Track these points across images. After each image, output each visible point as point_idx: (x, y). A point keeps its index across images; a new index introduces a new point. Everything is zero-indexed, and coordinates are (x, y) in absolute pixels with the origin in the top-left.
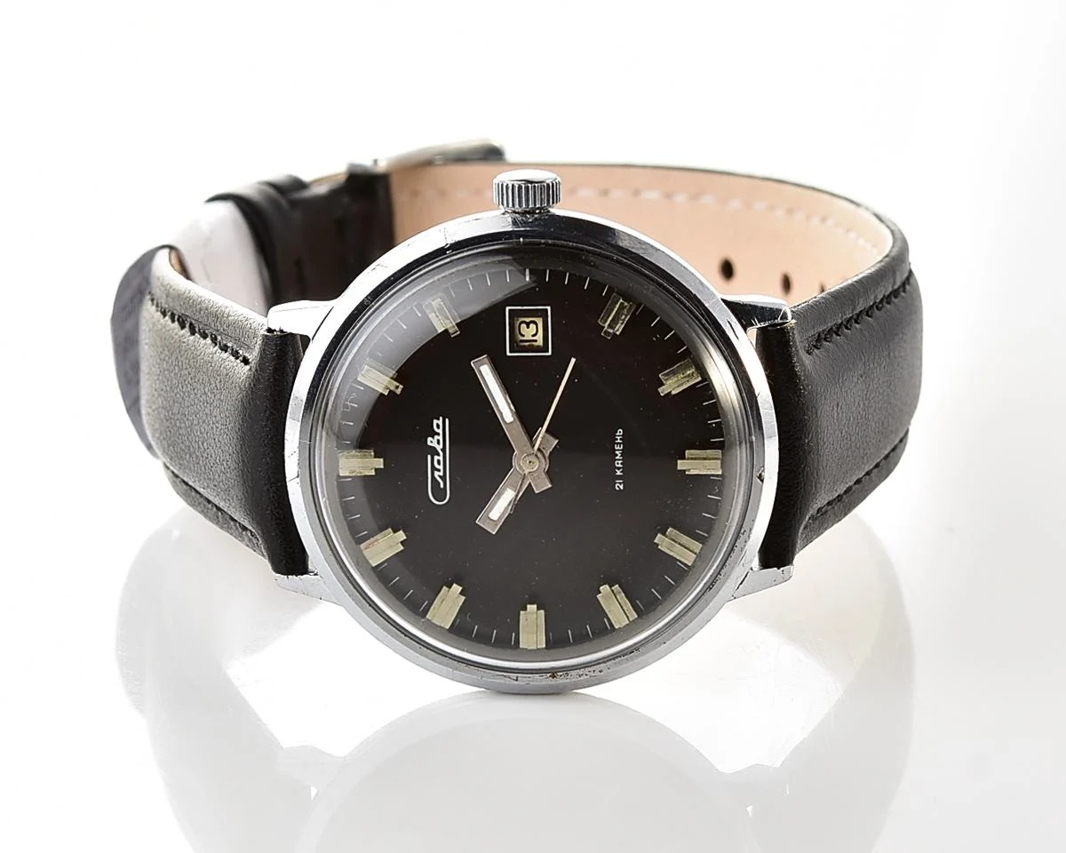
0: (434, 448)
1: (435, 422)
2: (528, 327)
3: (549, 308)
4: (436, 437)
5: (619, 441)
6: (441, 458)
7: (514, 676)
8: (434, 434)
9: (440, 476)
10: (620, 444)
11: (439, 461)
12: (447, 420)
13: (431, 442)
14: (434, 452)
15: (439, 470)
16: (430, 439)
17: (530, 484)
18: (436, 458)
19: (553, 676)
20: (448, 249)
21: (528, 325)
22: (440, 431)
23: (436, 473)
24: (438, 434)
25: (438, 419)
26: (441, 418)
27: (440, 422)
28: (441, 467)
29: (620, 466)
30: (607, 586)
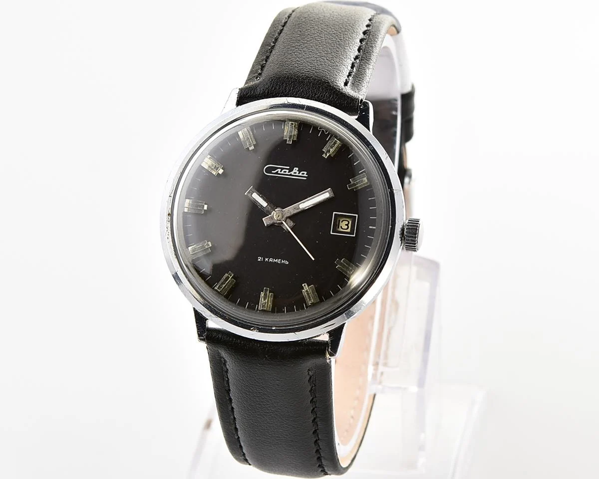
0: (292, 171)
1: (305, 173)
2: (346, 225)
3: (354, 236)
4: (298, 172)
5: (283, 262)
6: (287, 173)
7: (172, 195)
8: (299, 171)
10: (281, 262)
11: (285, 172)
12: (305, 179)
13: (296, 170)
14: (291, 170)
15: (281, 171)
16: (297, 169)
17: (268, 216)
18: (288, 171)
19: (169, 215)
22: (300, 175)
23: (279, 170)
24: (299, 173)
25: (307, 174)
26: (307, 176)
27: (305, 175)
28: (282, 173)
29: (270, 260)
30: (210, 246)
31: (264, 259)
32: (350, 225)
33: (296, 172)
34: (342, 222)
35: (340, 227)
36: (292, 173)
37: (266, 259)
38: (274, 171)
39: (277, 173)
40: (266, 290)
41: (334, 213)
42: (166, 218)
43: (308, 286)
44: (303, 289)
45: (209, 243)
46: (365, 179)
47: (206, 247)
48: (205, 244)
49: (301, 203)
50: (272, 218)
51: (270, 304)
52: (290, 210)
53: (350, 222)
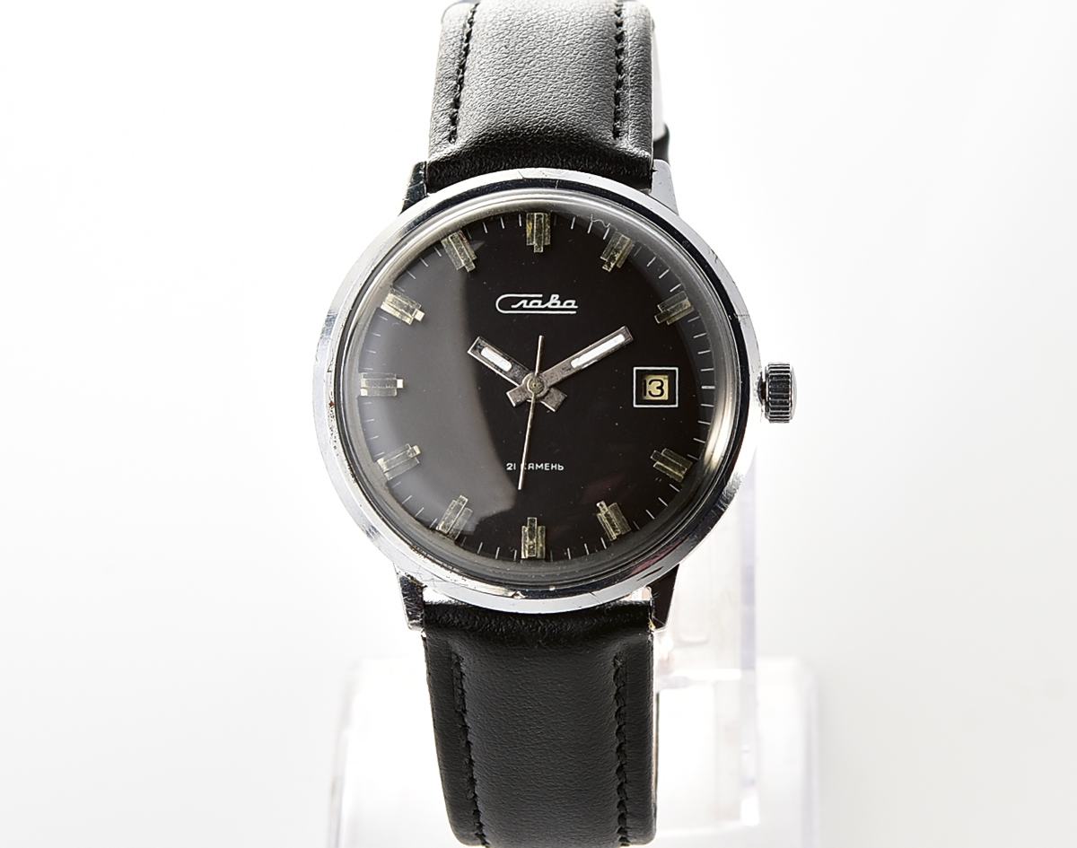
0: (549, 301)
1: (573, 302)
2: (658, 388)
3: (677, 406)
4: (559, 302)
5: (552, 467)
6: (539, 306)
7: (333, 368)
8: (562, 300)
9: (522, 305)
10: (550, 468)
11: (536, 304)
12: (575, 312)
13: (555, 298)
14: (545, 300)
15: (528, 304)
16: (557, 296)
17: (515, 386)
18: (540, 302)
19: (331, 404)
20: (732, 316)
21: (660, 388)
22: (564, 306)
23: (525, 302)
24: (562, 304)
25: (575, 305)
26: (576, 307)
27: (573, 306)
28: (531, 306)
29: (529, 467)
30: (418, 452)
31: (518, 466)
32: (665, 388)
33: (555, 301)
34: (650, 383)
35: (648, 393)
36: (549, 305)
38: (516, 304)
39: (521, 308)
40: (532, 522)
41: (635, 369)
42: (327, 411)
43: (607, 505)
44: (599, 511)
45: (416, 448)
46: (686, 301)
47: (411, 456)
48: (408, 451)
49: (574, 359)
50: (524, 390)
51: (541, 545)
52: (555, 373)
53: (666, 382)
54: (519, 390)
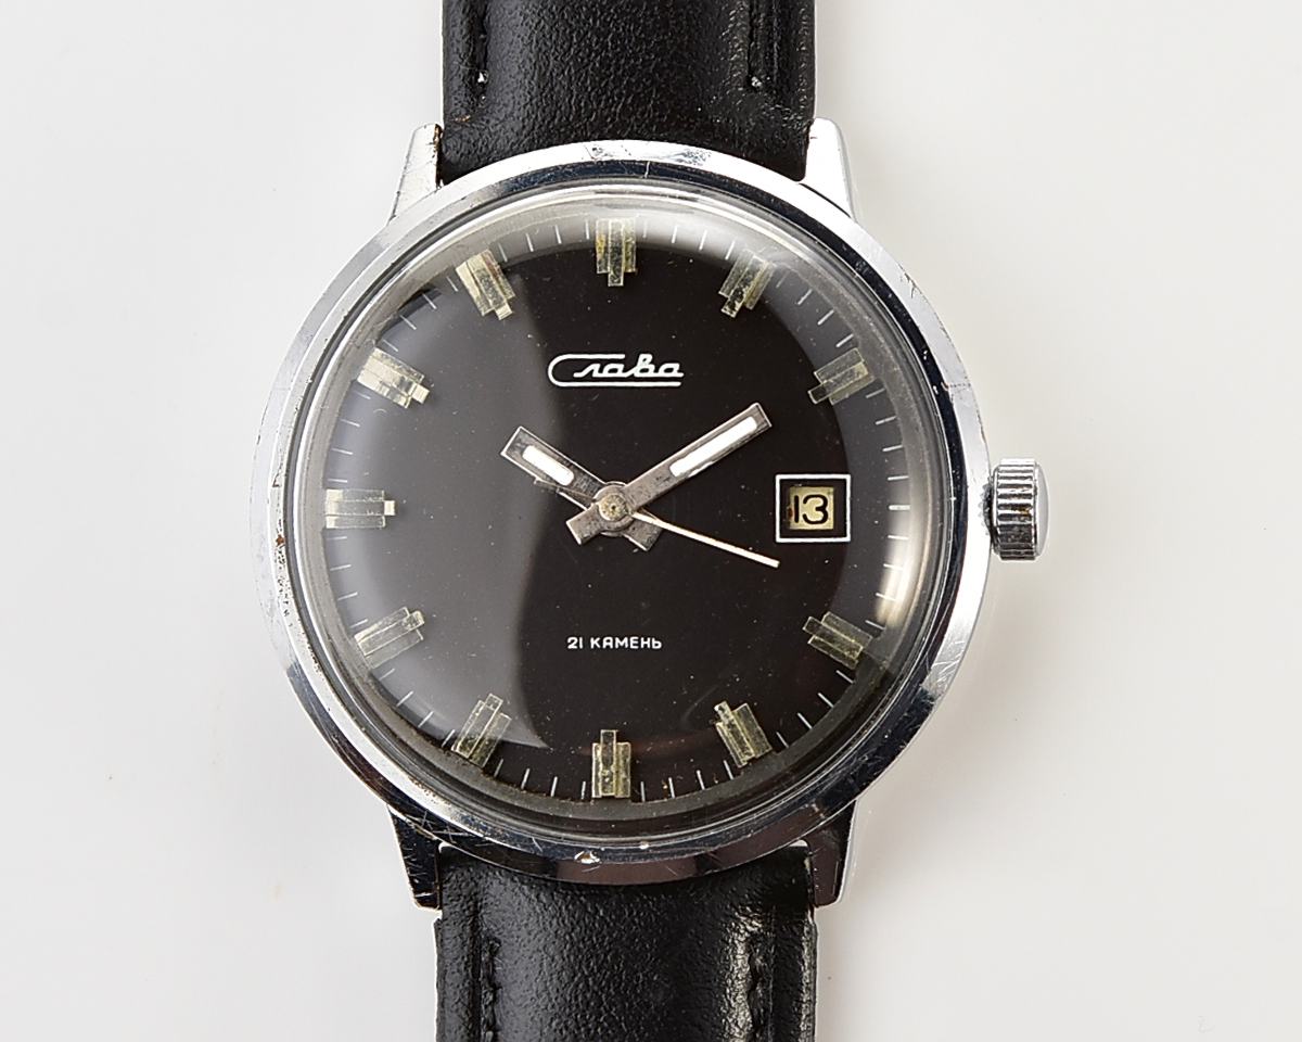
0: (635, 365)
1: (676, 366)
2: (818, 509)
3: (848, 539)
4: (652, 367)
5: (643, 643)
6: (620, 374)
7: (282, 481)
8: (657, 364)
9: (592, 371)
10: (639, 644)
11: (615, 371)
12: (678, 384)
13: (645, 360)
14: (630, 363)
15: (601, 371)
16: (649, 357)
18: (620, 367)
19: (279, 541)
20: (939, 388)
21: (822, 509)
22: (661, 373)
24: (656, 371)
25: (679, 371)
26: (681, 375)
27: (675, 374)
28: (605, 374)
29: (605, 644)
30: (421, 622)
31: (587, 643)
32: (830, 509)
33: (646, 365)
34: (805, 501)
35: (801, 518)
36: (636, 372)
37: (594, 642)
38: (581, 371)
39: (589, 377)
40: (608, 737)
41: (779, 477)
42: (272, 551)
43: (732, 708)
44: (719, 719)
45: (418, 615)
46: (860, 368)
47: (409, 628)
48: (405, 620)
49: (674, 461)
50: (595, 516)
51: (623, 776)
52: (648, 484)
53: (830, 499)
54: (586, 517)
